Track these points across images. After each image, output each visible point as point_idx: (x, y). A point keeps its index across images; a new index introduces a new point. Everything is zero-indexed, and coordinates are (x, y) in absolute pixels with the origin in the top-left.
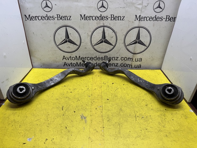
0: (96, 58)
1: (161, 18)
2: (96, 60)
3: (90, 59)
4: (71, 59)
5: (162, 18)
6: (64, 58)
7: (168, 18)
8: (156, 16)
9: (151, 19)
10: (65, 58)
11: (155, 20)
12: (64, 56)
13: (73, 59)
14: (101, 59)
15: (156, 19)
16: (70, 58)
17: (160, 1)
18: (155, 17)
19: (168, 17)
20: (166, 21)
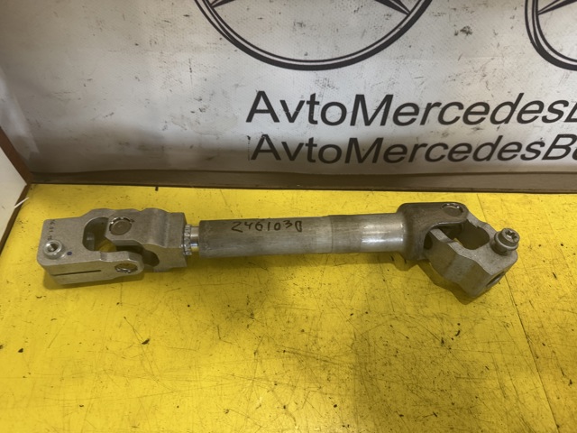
0: (514, 106)
2: (507, 120)
3: (469, 112)
4: (317, 116)
6: (261, 104)
10: (270, 110)
12: (261, 94)
13: (334, 114)
14: (545, 112)
16: (306, 108)
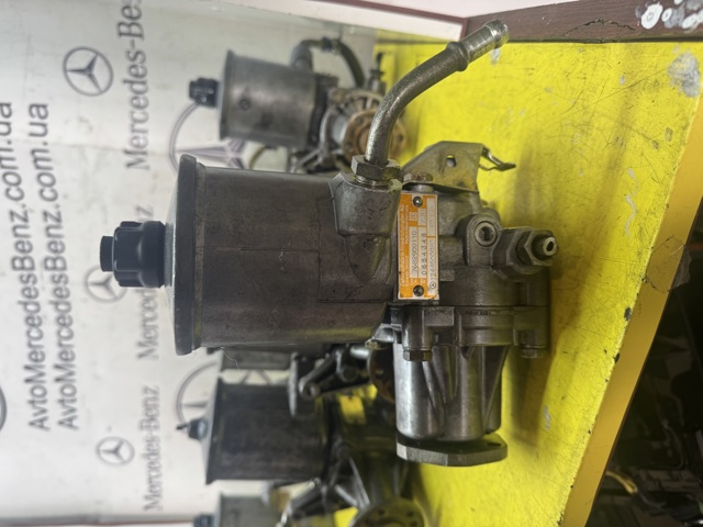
1: (134, 59)
5: (132, 55)
7: (129, 26)
8: (125, 81)
9: (138, 102)
11: (144, 83)
15: (137, 78)
17: (65, 70)
18: (132, 83)
19: (124, 29)
20: (140, 36)
